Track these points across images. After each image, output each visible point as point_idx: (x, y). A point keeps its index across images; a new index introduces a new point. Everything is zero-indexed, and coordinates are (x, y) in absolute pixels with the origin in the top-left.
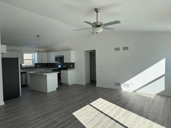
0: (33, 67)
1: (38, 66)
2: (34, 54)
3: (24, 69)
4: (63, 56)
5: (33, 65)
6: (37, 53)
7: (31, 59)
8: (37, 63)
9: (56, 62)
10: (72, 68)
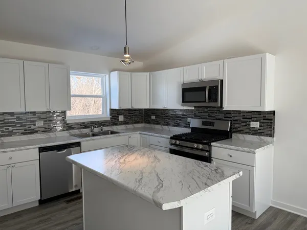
0: (106, 121)
1: (121, 118)
2: (107, 76)
3: (73, 129)
4: (222, 81)
5: (104, 116)
6: (116, 72)
7: (100, 94)
8: (117, 107)
9: (185, 108)
10: (256, 132)
